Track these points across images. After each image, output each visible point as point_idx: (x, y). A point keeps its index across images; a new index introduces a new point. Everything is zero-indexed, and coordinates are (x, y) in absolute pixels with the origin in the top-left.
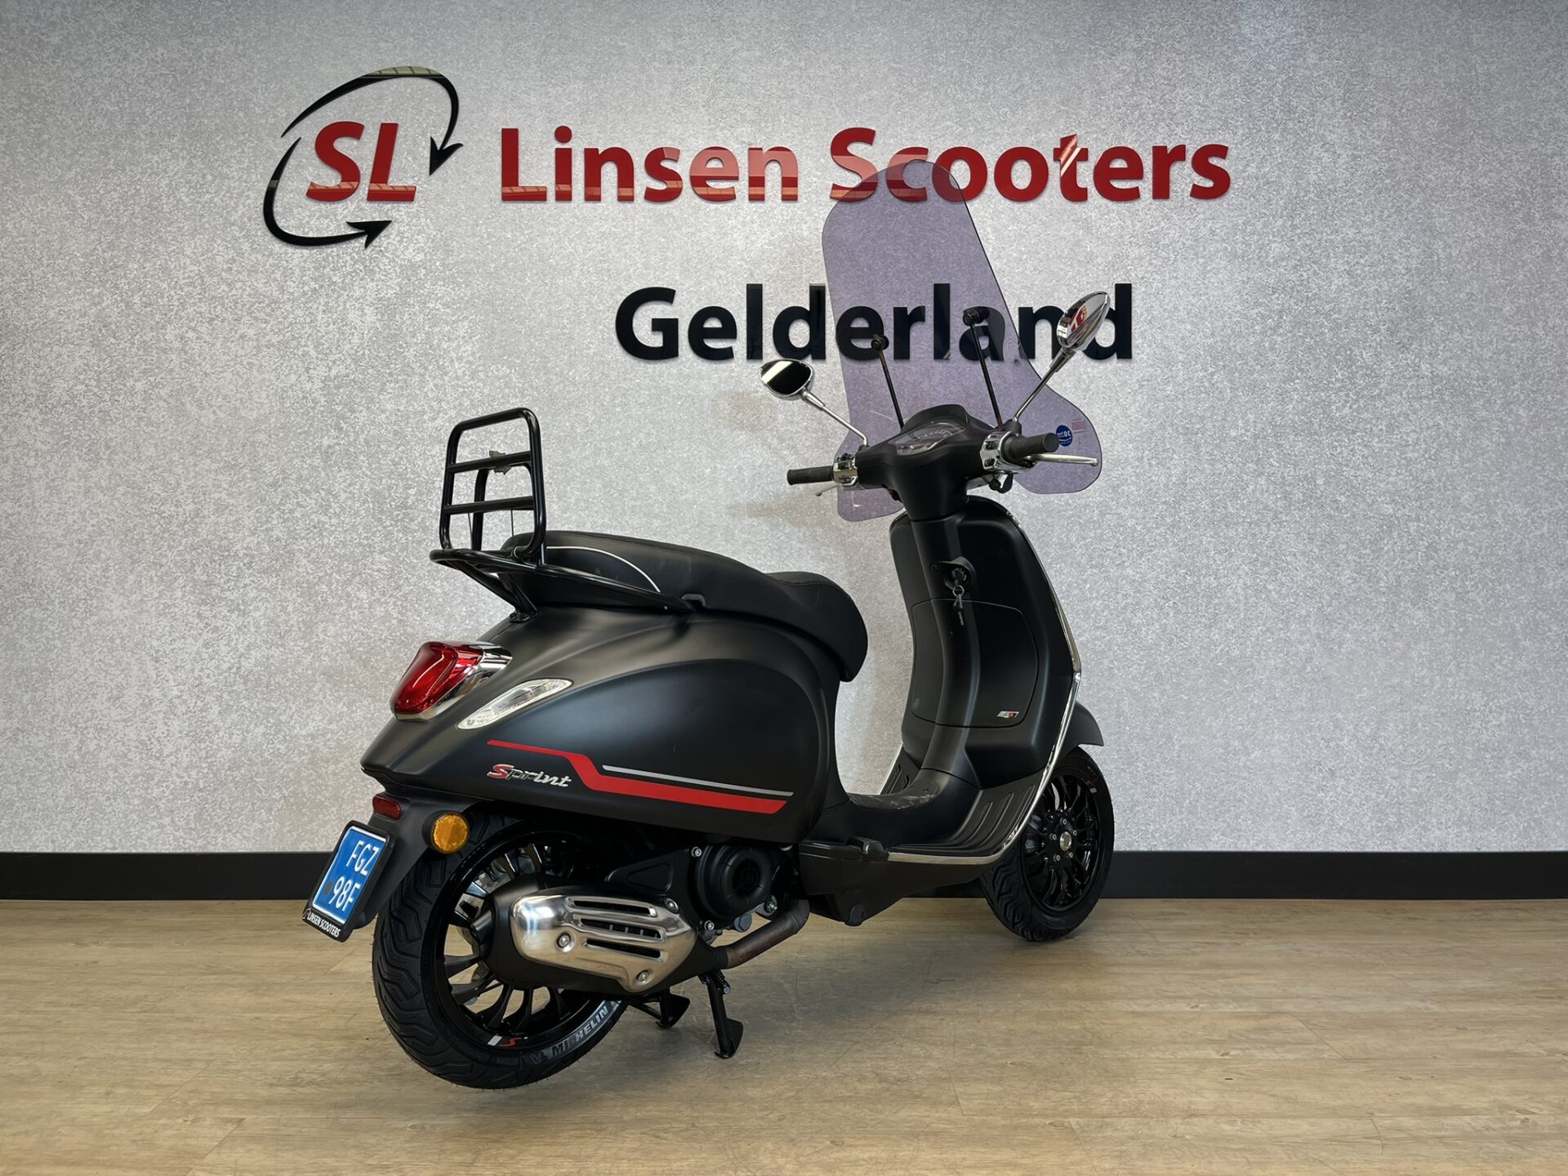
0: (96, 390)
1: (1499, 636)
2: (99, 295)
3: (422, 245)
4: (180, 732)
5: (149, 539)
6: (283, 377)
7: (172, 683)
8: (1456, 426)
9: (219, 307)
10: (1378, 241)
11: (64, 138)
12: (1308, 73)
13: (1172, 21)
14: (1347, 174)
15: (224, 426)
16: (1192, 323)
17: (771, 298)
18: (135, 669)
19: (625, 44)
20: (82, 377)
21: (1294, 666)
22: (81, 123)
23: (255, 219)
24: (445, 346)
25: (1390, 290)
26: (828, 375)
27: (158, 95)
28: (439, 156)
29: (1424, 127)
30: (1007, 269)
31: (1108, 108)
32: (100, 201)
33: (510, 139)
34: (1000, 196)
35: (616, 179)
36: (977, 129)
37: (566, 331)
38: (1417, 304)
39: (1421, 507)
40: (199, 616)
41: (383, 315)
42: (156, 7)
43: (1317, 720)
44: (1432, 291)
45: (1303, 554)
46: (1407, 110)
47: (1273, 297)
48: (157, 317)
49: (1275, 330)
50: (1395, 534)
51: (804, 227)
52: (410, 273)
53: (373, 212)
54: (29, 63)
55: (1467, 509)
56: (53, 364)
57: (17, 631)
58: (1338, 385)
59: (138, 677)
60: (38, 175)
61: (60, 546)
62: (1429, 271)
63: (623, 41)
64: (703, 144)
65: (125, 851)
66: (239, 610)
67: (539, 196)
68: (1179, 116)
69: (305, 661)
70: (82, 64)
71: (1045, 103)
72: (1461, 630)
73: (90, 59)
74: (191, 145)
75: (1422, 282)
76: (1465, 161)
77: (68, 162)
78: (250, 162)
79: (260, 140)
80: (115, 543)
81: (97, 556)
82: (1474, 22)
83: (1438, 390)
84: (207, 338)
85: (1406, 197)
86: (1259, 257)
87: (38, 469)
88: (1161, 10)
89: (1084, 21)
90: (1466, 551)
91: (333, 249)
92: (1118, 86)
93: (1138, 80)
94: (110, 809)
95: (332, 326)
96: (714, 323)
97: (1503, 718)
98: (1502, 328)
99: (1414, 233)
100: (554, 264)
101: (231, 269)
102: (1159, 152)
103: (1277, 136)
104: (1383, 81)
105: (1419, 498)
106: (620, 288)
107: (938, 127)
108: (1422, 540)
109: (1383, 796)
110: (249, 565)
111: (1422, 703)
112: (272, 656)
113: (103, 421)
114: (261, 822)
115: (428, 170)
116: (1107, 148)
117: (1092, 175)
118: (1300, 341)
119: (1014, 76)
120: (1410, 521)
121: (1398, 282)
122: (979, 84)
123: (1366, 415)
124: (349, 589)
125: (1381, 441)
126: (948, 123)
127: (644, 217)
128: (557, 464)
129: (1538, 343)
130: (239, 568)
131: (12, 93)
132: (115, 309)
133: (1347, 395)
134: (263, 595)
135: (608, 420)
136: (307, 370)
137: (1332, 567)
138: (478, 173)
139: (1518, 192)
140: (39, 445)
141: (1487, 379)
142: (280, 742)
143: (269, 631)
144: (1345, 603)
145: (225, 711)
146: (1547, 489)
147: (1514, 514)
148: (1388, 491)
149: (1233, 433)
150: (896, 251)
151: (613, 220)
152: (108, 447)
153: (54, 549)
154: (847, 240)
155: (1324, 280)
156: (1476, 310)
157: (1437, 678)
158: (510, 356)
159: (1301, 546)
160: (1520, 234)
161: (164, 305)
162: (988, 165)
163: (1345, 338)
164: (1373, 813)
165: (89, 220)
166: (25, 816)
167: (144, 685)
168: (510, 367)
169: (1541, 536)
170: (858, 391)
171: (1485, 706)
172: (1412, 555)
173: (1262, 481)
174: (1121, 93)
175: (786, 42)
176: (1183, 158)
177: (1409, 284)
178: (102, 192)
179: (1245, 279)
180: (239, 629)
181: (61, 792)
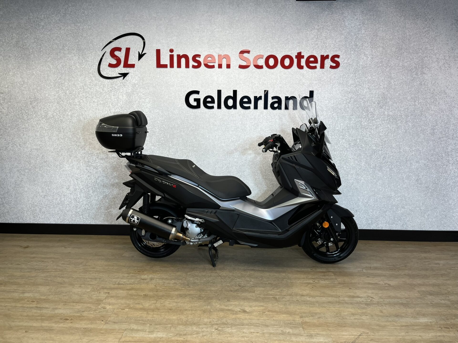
0: (59, 114)
1: (399, 179)
2: (58, 91)
3: (137, 79)
4: (83, 196)
5: (74, 151)
6: (104, 112)
7: (81, 185)
8: (393, 128)
9: (88, 94)
10: (377, 80)
11: (46, 50)
12: (362, 35)
13: (327, 21)
14: (370, 62)
15: (90, 124)
16: (329, 101)
17: (223, 93)
18: (72, 182)
19: (187, 27)
20: (55, 111)
21: (349, 186)
22: (50, 46)
23: (96, 72)
24: (143, 104)
25: (379, 93)
26: (237, 113)
27: (70, 39)
28: (141, 56)
29: (391, 50)
30: (283, 86)
31: (310, 45)
32: (57, 67)
33: (158, 52)
34: (281, 68)
35: (185, 62)
36: (276, 50)
37: (173, 101)
38: (386, 96)
39: (382, 147)
40: (86, 169)
41: (128, 96)
42: (68, 15)
43: (354, 198)
44: (390, 93)
45: (353, 158)
46: (387, 45)
47: (349, 94)
48: (73, 96)
49: (349, 103)
50: (376, 154)
51: (232, 75)
52: (134, 86)
53: (125, 70)
54: (36, 30)
55: (393, 148)
56: (48, 108)
57: (43, 172)
58: (364, 117)
59: (73, 183)
60: (40, 59)
61: (52, 152)
62: (389, 88)
63: (186, 26)
64: (206, 53)
65: (72, 223)
66: (96, 168)
67: (165, 66)
68: (328, 47)
69: (112, 180)
70: (50, 30)
71: (294, 43)
72: (390, 177)
73: (51, 29)
74: (79, 53)
75: (387, 91)
76: (401, 59)
77: (48, 56)
78: (94, 57)
79: (97, 52)
80: (66, 152)
81: (62, 155)
82: (407, 21)
83: (389, 118)
84: (85, 102)
85: (385, 69)
86: (346, 84)
87: (46, 133)
88: (324, 18)
89: (304, 21)
90: (393, 158)
91: (115, 80)
92: (312, 39)
93: (318, 37)
94: (68, 214)
95: (115, 99)
96: (209, 100)
97: (399, 199)
98: (407, 103)
99: (386, 78)
100: (170, 84)
101: (90, 85)
102: (322, 57)
103: (352, 52)
104: (381, 37)
105: (382, 145)
106: (186, 90)
107: (266, 49)
108: (382, 155)
109: (368, 216)
110: (98, 157)
111: (379, 195)
112: (104, 179)
113: (61, 122)
114: (103, 217)
115: (138, 60)
116: (309, 55)
117: (305, 63)
118: (355, 106)
119: (286, 36)
120: (379, 151)
121: (381, 91)
122: (277, 38)
123: (370, 125)
124: (122, 164)
125: (374, 131)
126: (269, 48)
127: (192, 72)
128: (171, 134)
129: (416, 106)
130: (95, 158)
131: (32, 38)
132: (62, 94)
133: (366, 119)
134: (101, 165)
135: (183, 123)
136: (110, 110)
137: (360, 162)
138: (150, 60)
139: (414, 67)
140: (46, 128)
141: (401, 116)
142: (107, 199)
143: (103, 173)
144: (362, 170)
145: (94, 192)
146: (415, 143)
147: (406, 149)
148: (375, 144)
149: (337, 129)
150: (255, 81)
151: (184, 73)
152: (63, 129)
153: (51, 153)
154: (243, 79)
155: (362, 90)
156: (400, 98)
157: (383, 189)
158: (159, 107)
159: (352, 157)
160: (414, 78)
161: (74, 94)
162: (278, 59)
163: (366, 105)
164: (366, 220)
165: (54, 71)
166: (48, 215)
167: (74, 186)
168: (159, 110)
169: (412, 155)
170: (245, 117)
171: (395, 196)
172: (379, 159)
173: (344, 140)
174: (313, 41)
175: (228, 26)
176: (328, 58)
177: (384, 91)
178: (57, 64)
179: (342, 89)
180: (96, 173)
181: (56, 210)
